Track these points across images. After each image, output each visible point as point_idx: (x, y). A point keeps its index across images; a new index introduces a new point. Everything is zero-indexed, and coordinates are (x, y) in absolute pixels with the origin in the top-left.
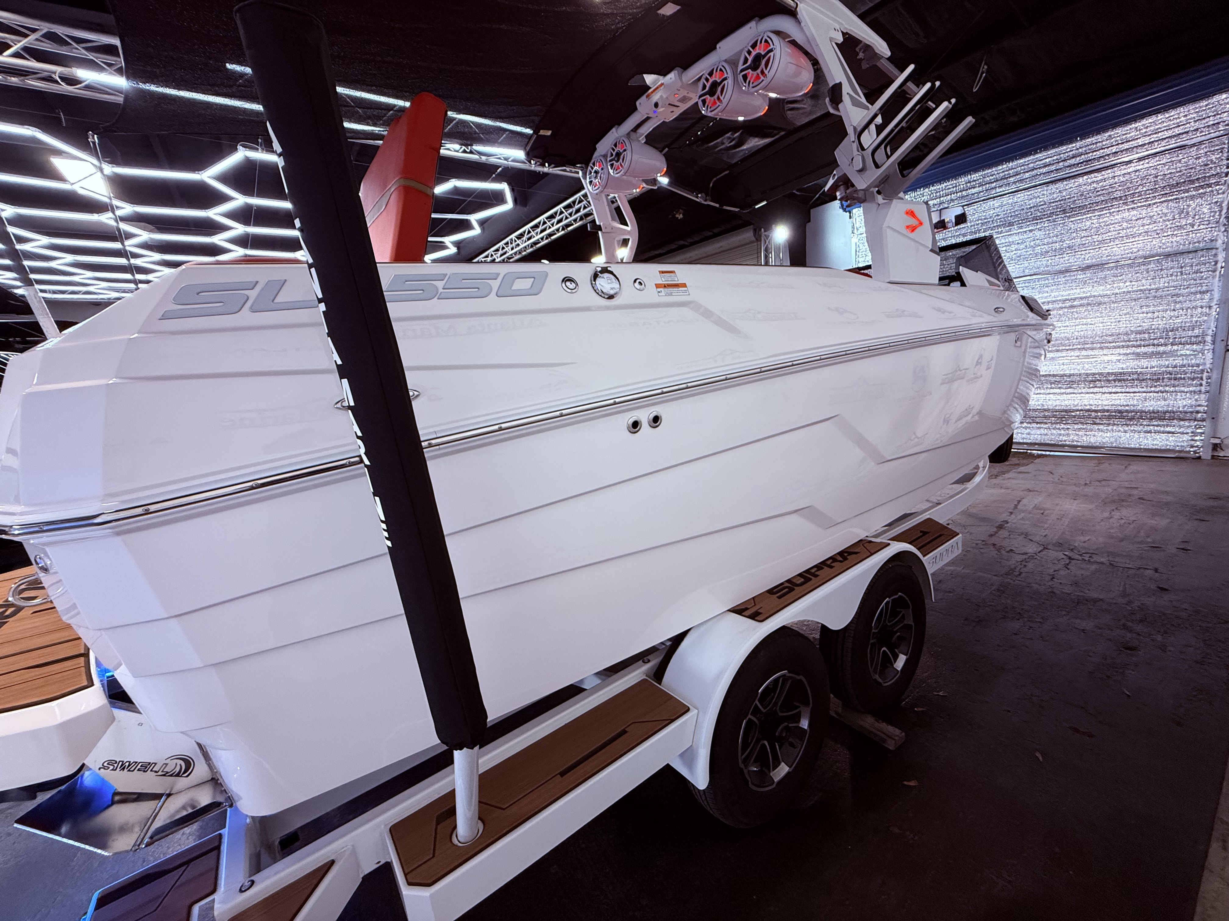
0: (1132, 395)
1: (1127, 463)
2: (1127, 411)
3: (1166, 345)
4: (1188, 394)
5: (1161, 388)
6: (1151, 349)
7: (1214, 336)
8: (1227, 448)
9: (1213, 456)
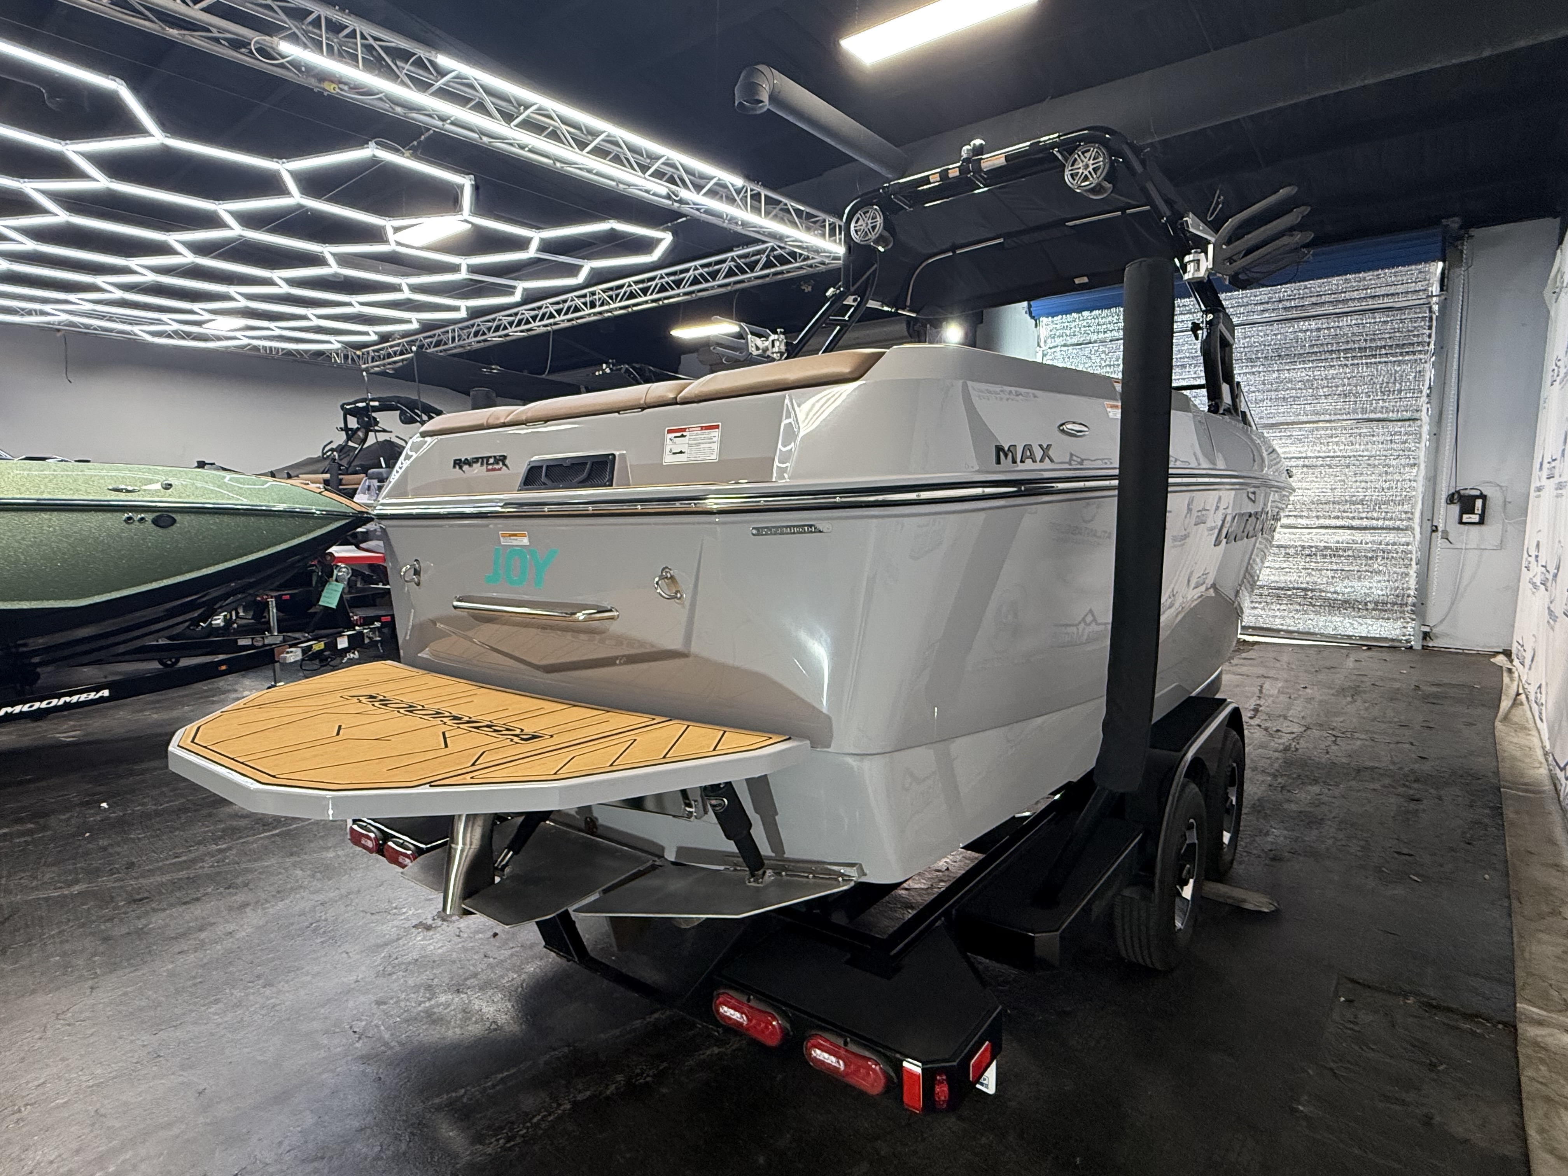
5: (1375, 568)
6: (1365, 523)
7: (1422, 512)
8: (1437, 637)
9: (1423, 646)
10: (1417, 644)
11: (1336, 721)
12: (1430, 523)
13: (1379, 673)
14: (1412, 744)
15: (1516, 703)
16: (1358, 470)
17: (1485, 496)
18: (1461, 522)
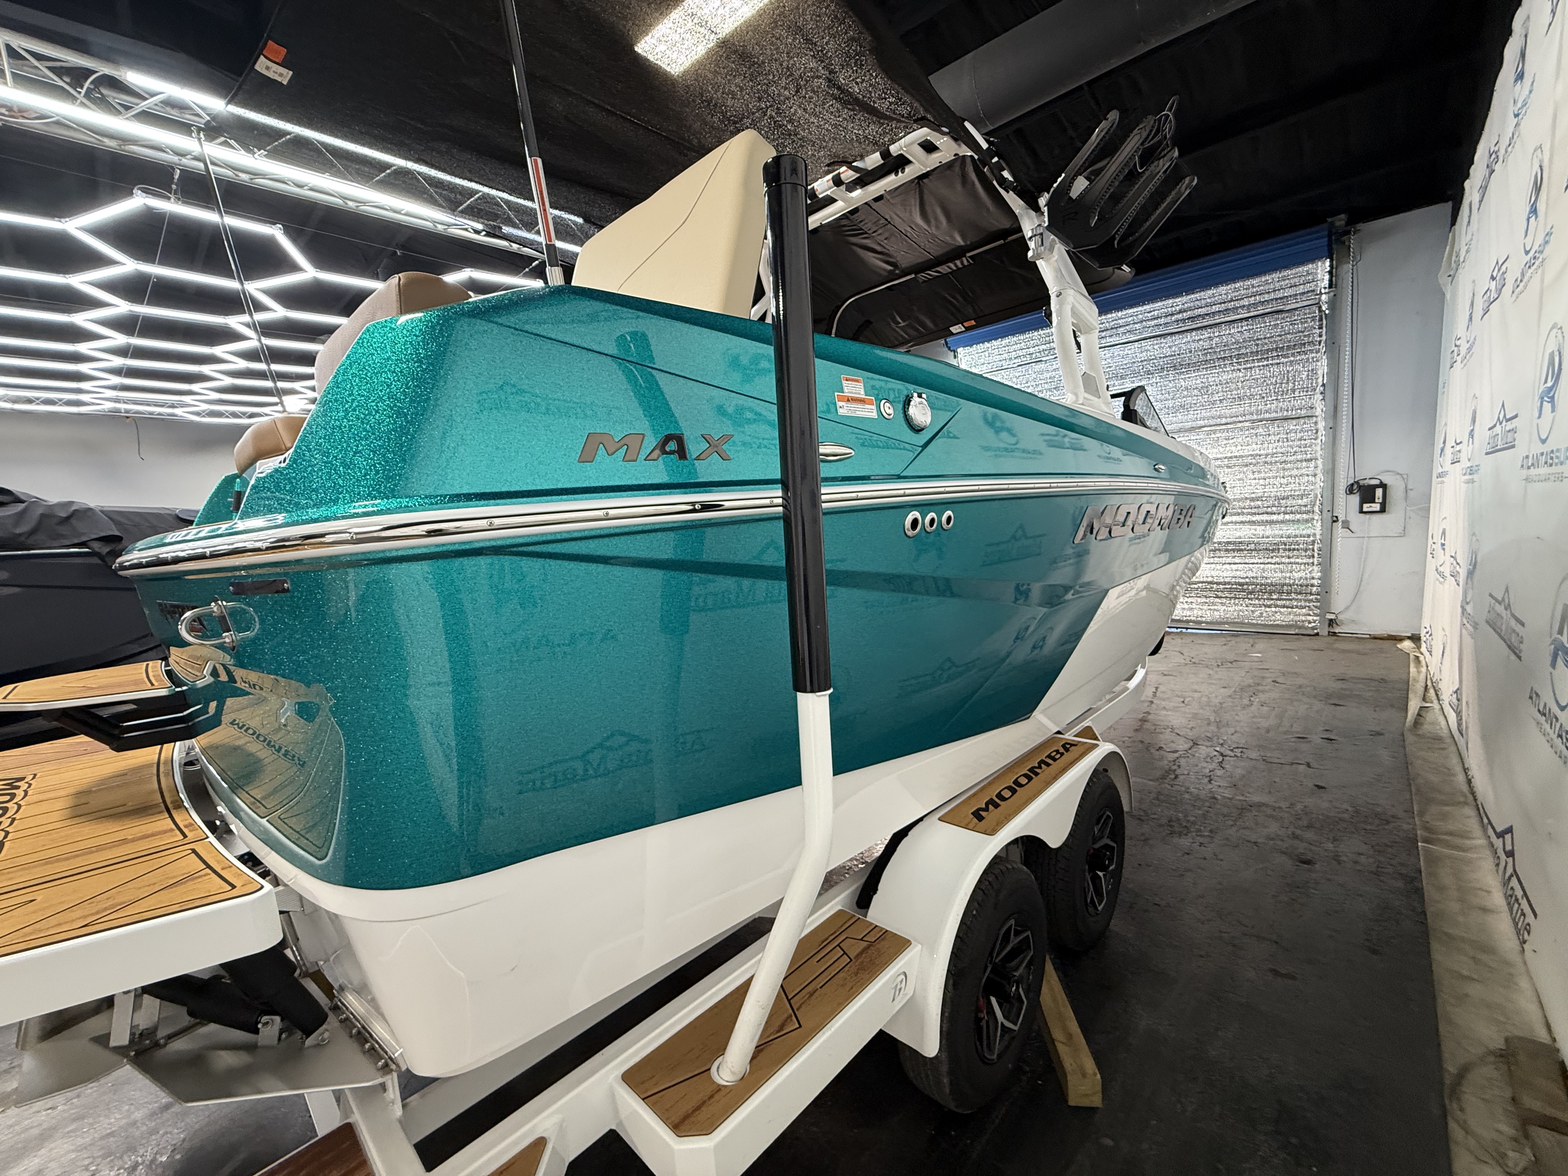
0: (1251, 566)
1: (1251, 641)
2: (1247, 584)
3: (1279, 514)
4: (1302, 566)
5: (1277, 559)
6: (1265, 517)
8: (1343, 624)
9: (1329, 632)
10: (1323, 631)
11: (1228, 733)
12: (1330, 514)
13: (1281, 667)
14: (1308, 765)
15: (1425, 704)
17: (1386, 485)
18: (1361, 512)
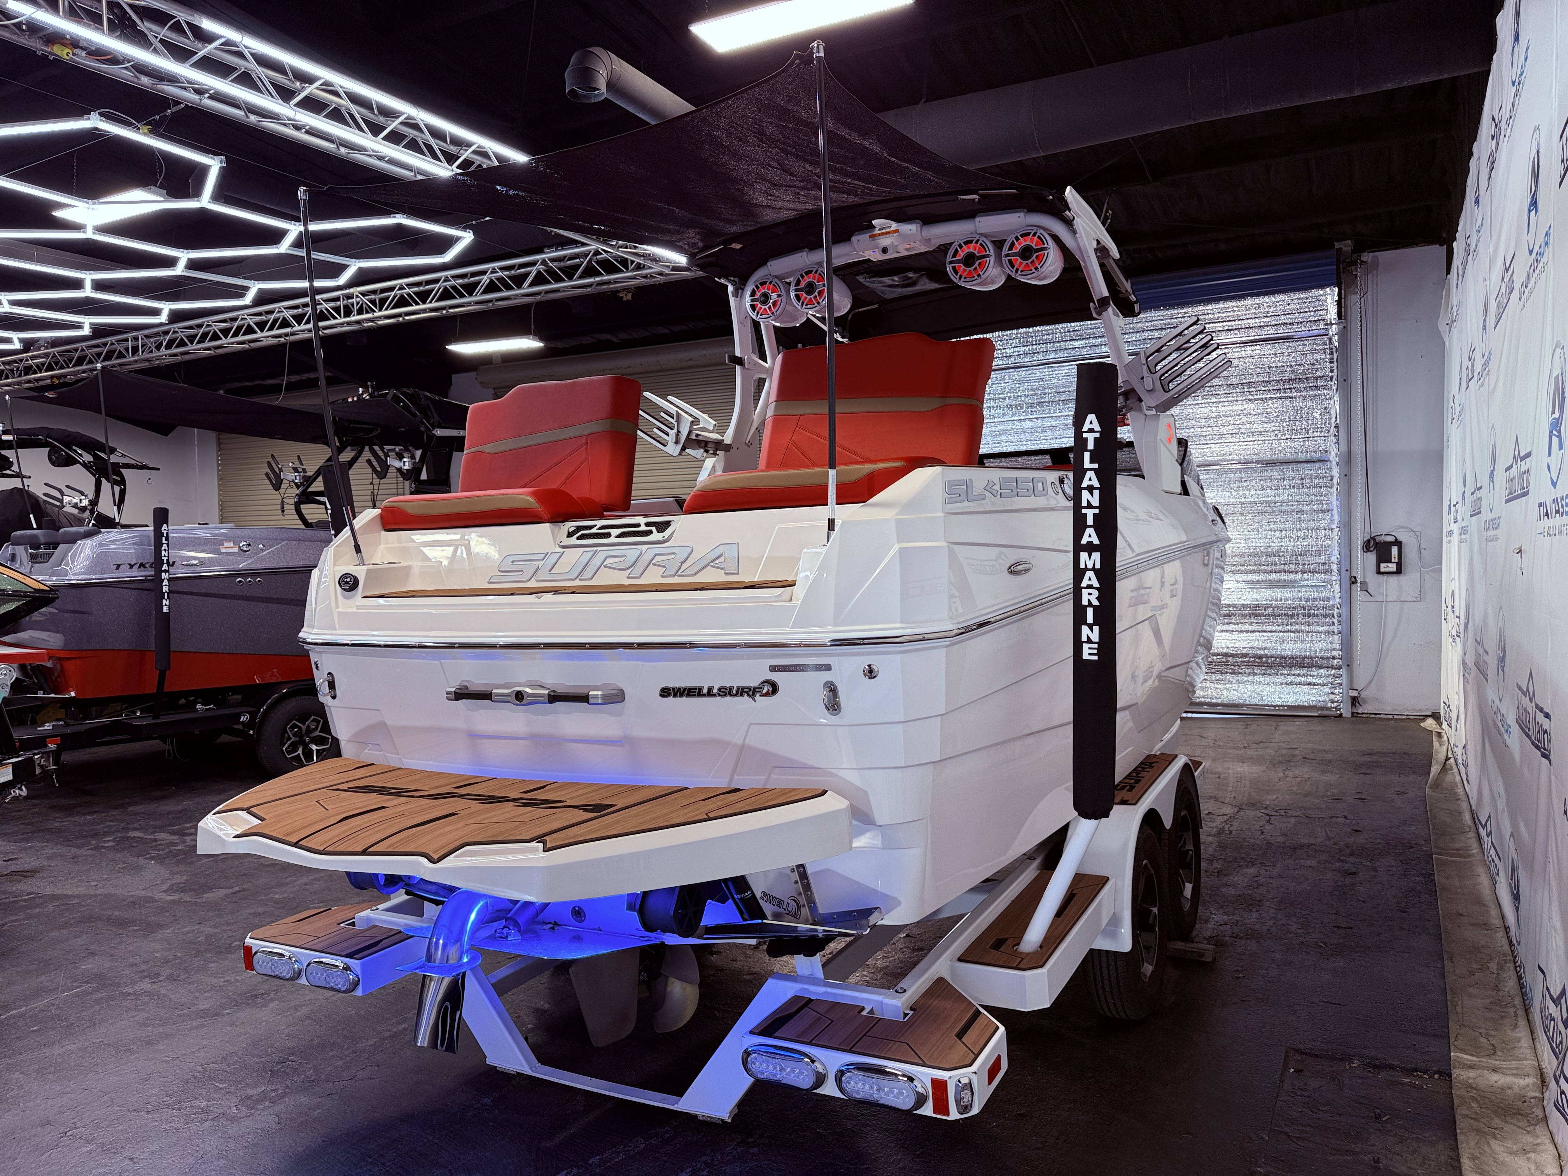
0: (1269, 634)
1: (1273, 725)
2: (1267, 656)
3: (1297, 572)
4: (1323, 636)
5: (1297, 627)
6: (1283, 576)
7: (1340, 563)
8: (1365, 702)
9: (1353, 713)
10: (1346, 711)
11: (1269, 799)
12: (1348, 573)
13: (1310, 745)
14: (1346, 817)
15: (1445, 768)
16: (1272, 518)
17: (1401, 542)
18: (1379, 572)
